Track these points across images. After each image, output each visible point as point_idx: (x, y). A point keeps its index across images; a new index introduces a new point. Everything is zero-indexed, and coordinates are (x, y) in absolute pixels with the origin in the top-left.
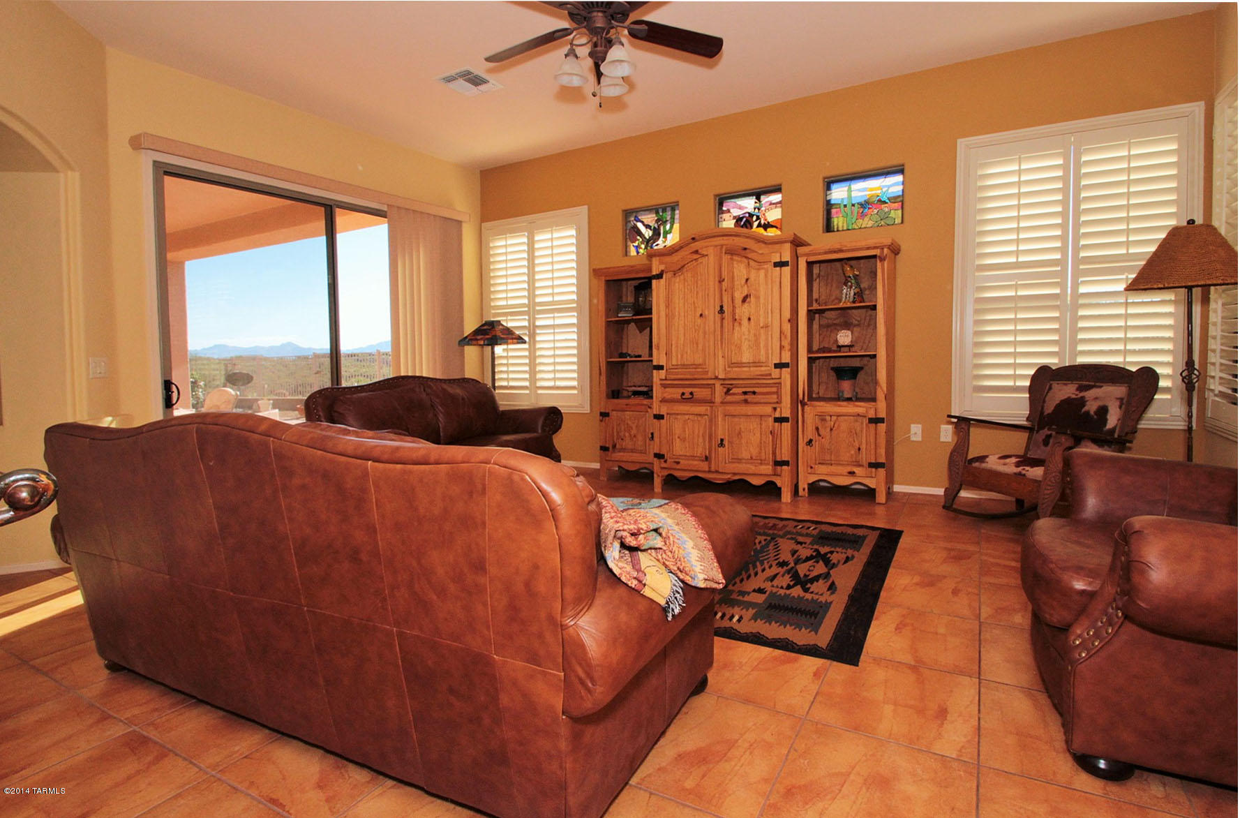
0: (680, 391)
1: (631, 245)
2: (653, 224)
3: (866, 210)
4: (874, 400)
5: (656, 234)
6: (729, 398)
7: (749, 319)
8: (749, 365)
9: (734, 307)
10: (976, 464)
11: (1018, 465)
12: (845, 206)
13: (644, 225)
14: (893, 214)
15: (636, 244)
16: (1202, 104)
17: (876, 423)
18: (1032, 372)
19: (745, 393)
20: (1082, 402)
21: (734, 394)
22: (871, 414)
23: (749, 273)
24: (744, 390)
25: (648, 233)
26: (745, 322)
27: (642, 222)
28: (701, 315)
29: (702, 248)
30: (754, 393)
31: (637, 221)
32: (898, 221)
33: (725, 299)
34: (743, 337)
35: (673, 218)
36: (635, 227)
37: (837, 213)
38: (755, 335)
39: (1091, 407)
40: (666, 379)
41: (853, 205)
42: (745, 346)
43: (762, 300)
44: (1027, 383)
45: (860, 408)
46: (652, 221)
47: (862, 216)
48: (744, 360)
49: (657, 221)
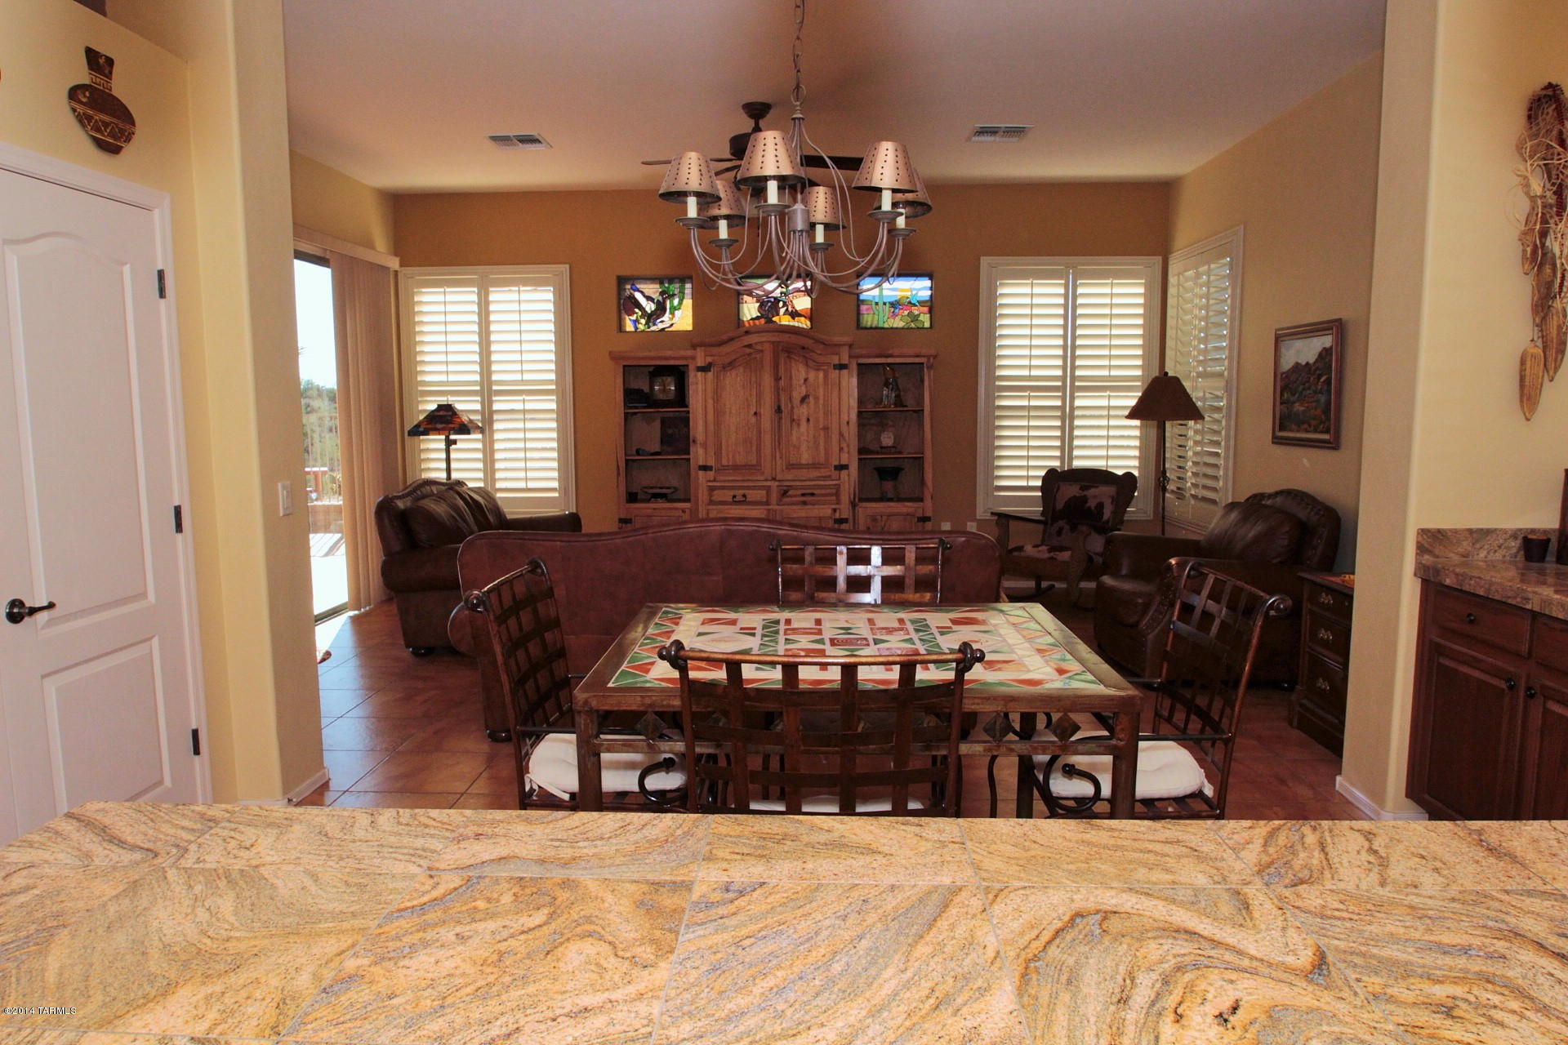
0: (732, 493)
1: (627, 318)
2: (656, 296)
3: (897, 311)
4: (921, 500)
5: (661, 309)
6: (786, 500)
7: (808, 420)
8: (807, 466)
9: (792, 407)
10: (1016, 554)
11: (1050, 551)
12: (877, 304)
13: (644, 296)
14: (921, 318)
15: (634, 317)
16: (1160, 258)
17: (924, 521)
18: (1043, 473)
19: (803, 495)
20: (1084, 499)
21: (791, 496)
22: (920, 514)
23: (807, 373)
24: (804, 491)
25: (650, 307)
26: (804, 422)
27: (642, 293)
28: (755, 413)
29: (756, 343)
30: (813, 494)
31: (635, 291)
32: (927, 325)
33: (783, 398)
34: (802, 438)
35: (682, 292)
36: (632, 298)
37: (867, 310)
38: (814, 437)
39: (1092, 504)
40: (714, 481)
41: (885, 304)
42: (804, 447)
43: (821, 402)
44: (1039, 483)
45: (907, 507)
46: (655, 293)
47: (894, 315)
48: (803, 462)
49: (662, 293)
